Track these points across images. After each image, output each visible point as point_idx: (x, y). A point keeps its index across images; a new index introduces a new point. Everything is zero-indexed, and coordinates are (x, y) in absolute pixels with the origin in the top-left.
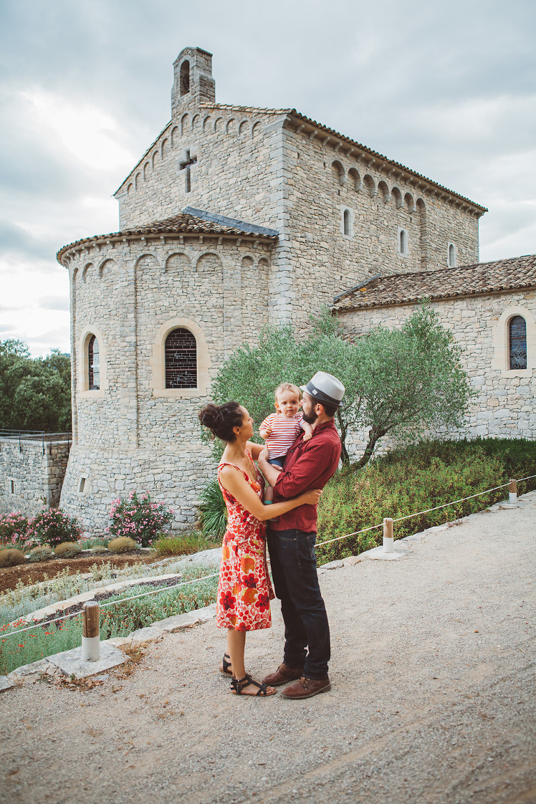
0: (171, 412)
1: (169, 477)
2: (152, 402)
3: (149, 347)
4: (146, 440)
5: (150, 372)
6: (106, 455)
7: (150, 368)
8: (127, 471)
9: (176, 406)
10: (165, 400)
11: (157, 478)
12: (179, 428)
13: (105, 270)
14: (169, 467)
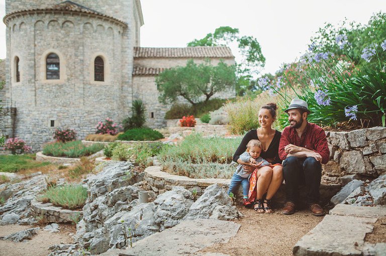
0: (97, 91)
1: (99, 117)
2: (90, 86)
3: (89, 62)
4: (87, 102)
5: (89, 73)
6: (67, 109)
7: (89, 71)
8: (80, 115)
9: (99, 88)
10: (95, 85)
11: (95, 118)
12: (100, 98)
13: (65, 25)
14: (99, 114)
